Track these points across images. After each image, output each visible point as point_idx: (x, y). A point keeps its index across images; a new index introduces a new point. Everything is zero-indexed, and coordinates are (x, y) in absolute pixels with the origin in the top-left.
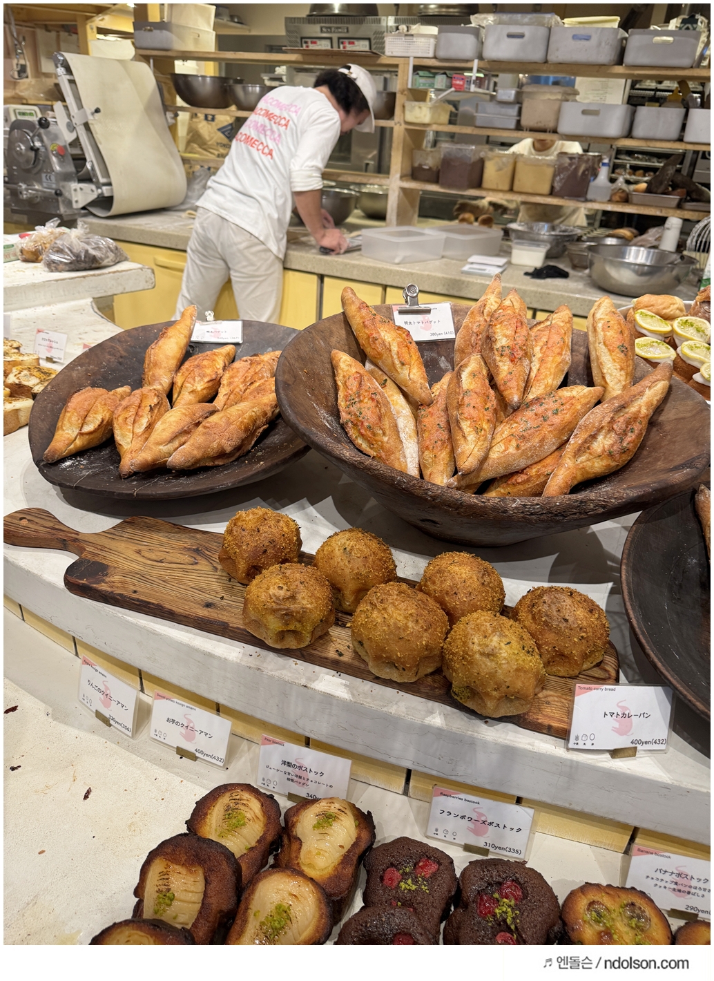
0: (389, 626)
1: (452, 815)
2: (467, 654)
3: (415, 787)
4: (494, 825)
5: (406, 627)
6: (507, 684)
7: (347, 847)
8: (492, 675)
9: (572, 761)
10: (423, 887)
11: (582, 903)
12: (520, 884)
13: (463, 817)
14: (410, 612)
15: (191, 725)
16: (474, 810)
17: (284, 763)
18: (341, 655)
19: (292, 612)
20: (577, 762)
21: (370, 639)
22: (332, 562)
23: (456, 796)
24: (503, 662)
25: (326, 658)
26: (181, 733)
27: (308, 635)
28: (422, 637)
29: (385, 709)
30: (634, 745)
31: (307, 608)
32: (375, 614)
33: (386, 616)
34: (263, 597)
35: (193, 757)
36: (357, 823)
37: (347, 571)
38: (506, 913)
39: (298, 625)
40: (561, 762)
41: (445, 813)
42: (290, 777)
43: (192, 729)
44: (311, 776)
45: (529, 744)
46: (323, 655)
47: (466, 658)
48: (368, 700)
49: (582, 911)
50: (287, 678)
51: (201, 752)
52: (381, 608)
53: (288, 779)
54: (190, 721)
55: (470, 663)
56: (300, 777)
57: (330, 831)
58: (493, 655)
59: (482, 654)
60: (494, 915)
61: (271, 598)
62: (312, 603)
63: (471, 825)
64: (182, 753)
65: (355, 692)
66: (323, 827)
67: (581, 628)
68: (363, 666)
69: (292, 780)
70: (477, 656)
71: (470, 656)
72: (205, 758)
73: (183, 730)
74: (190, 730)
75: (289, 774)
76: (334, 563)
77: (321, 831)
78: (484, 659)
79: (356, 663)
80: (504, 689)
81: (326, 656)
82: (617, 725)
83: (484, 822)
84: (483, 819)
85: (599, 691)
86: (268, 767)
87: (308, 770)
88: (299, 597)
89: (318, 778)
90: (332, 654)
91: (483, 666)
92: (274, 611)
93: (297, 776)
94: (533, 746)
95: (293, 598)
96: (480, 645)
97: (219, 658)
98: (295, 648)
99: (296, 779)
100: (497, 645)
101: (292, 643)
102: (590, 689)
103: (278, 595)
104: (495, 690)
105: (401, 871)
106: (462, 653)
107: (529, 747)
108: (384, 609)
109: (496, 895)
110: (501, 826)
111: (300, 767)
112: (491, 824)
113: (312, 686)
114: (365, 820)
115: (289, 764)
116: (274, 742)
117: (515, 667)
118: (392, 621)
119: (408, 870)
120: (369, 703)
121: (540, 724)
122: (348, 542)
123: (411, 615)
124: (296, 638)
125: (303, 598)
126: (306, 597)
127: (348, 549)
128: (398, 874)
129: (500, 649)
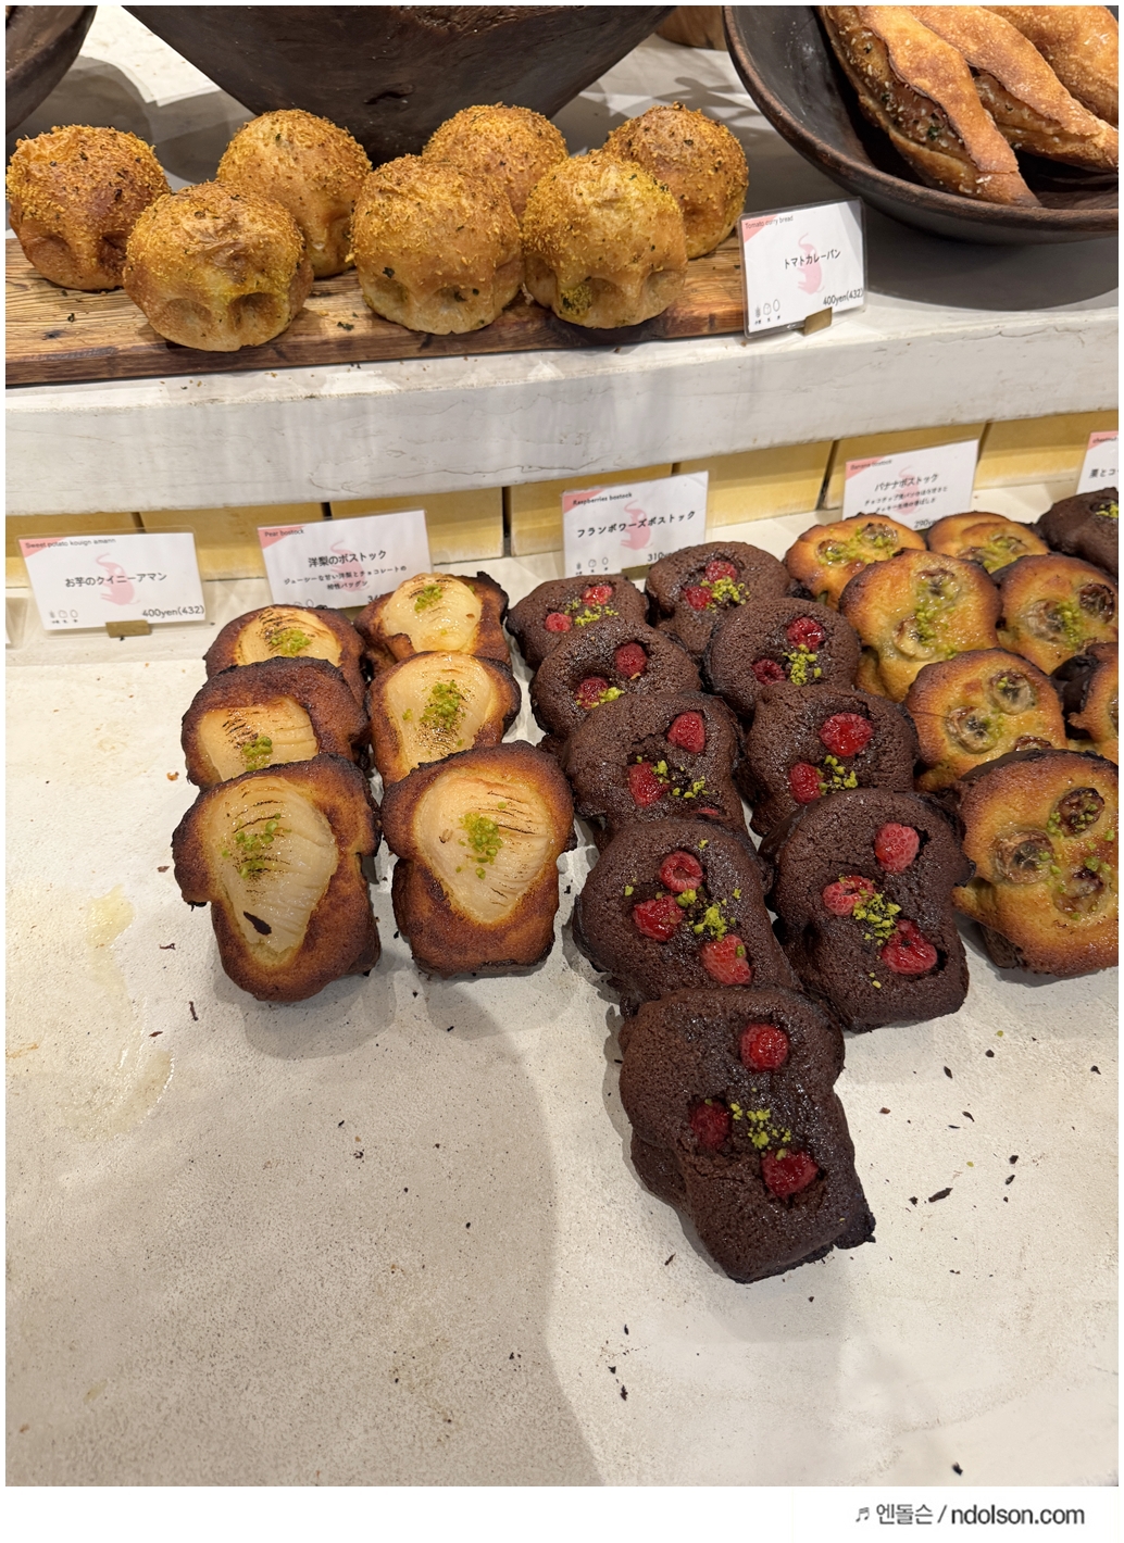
0: (432, 214)
1: (597, 531)
2: (577, 215)
3: (520, 533)
4: (657, 520)
5: (461, 210)
6: (652, 242)
7: (478, 614)
8: (626, 235)
9: (753, 358)
10: (608, 612)
11: (811, 551)
12: (727, 559)
13: (612, 528)
14: (456, 184)
15: (117, 572)
16: (626, 508)
17: (313, 562)
18: (349, 327)
19: (245, 249)
20: (761, 356)
21: (405, 252)
22: (263, 171)
23: (597, 497)
24: (637, 206)
25: (326, 343)
26: (105, 597)
27: (285, 297)
28: (490, 221)
29: (460, 384)
30: (827, 306)
31: (269, 236)
32: (397, 205)
33: (420, 200)
34: (176, 239)
35: (143, 629)
36: (472, 588)
37: (299, 178)
38: (728, 591)
39: (263, 280)
40: (741, 365)
41: (587, 533)
42: (331, 582)
43: (122, 579)
44: (367, 565)
45: (690, 355)
46: (317, 338)
47: (578, 224)
48: (427, 381)
49: (813, 558)
50: (272, 398)
51: (155, 612)
52: (405, 191)
53: (330, 587)
54: (111, 566)
55: (587, 227)
56: (349, 575)
57: (443, 603)
58: (617, 200)
59: (599, 206)
60: (715, 601)
61: (192, 238)
62: (272, 227)
63: (625, 536)
64: (119, 631)
65: (399, 378)
66: (430, 604)
67: (714, 151)
68: (395, 332)
69: (337, 586)
70: (595, 212)
71: (582, 215)
72: (168, 619)
73: (106, 589)
74: (118, 583)
75: (328, 577)
76: (267, 172)
77: (429, 609)
78: (605, 211)
79: (383, 331)
80: (647, 254)
81: (324, 338)
82: (802, 277)
83: (643, 522)
84: (641, 518)
85: (774, 224)
86: (287, 581)
87: (358, 557)
88: (244, 220)
89: (377, 563)
90: (332, 332)
91: (608, 225)
92: (208, 256)
93: (342, 575)
94: (696, 355)
95: (233, 224)
96: (591, 194)
97: (128, 410)
98: (263, 339)
99: (342, 581)
100: (619, 182)
101: (257, 331)
102: (760, 225)
103: (203, 228)
104: (635, 260)
105: (567, 612)
106: (566, 220)
107: (691, 360)
108: (412, 190)
109: (705, 583)
110: (667, 519)
111: (343, 558)
112: (653, 521)
113: (323, 393)
114: (482, 582)
115: (323, 561)
116: (284, 534)
117: (655, 210)
118: (434, 205)
119: (576, 605)
120: (429, 385)
121: (698, 319)
122: (277, 127)
123: (460, 186)
124: (262, 316)
125: (253, 221)
126: (258, 218)
127: (284, 137)
128: (564, 617)
129: (626, 186)
